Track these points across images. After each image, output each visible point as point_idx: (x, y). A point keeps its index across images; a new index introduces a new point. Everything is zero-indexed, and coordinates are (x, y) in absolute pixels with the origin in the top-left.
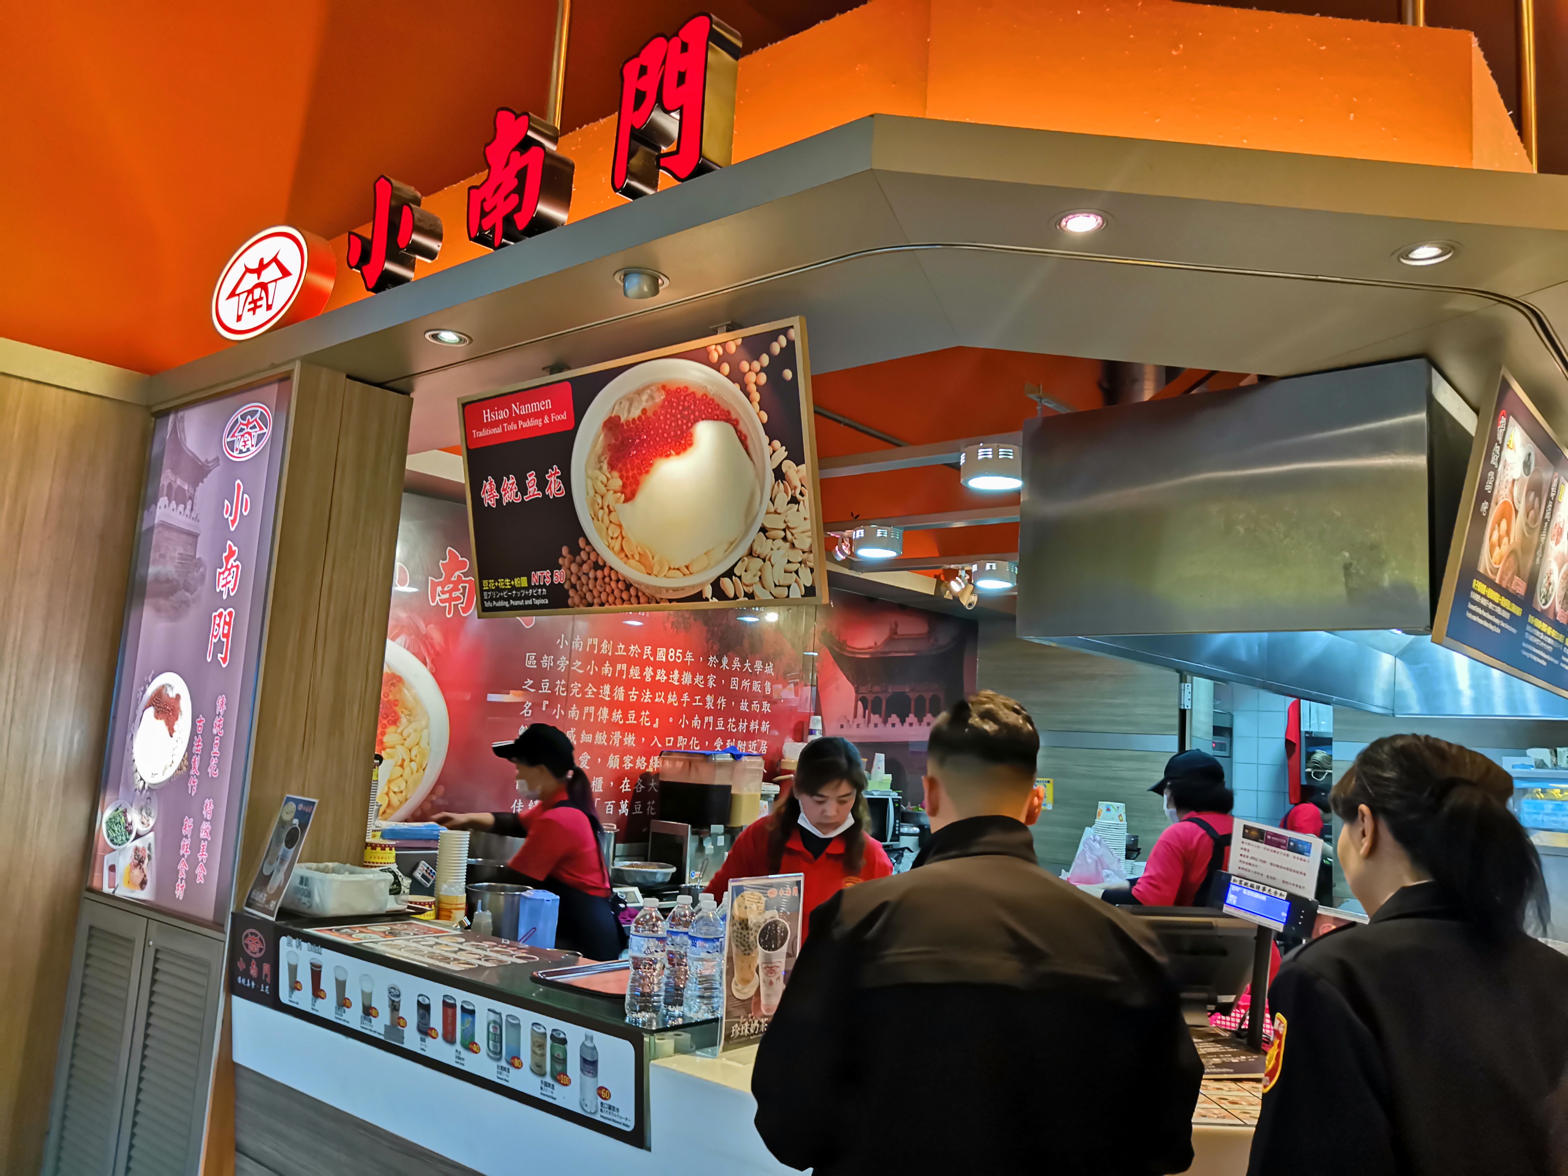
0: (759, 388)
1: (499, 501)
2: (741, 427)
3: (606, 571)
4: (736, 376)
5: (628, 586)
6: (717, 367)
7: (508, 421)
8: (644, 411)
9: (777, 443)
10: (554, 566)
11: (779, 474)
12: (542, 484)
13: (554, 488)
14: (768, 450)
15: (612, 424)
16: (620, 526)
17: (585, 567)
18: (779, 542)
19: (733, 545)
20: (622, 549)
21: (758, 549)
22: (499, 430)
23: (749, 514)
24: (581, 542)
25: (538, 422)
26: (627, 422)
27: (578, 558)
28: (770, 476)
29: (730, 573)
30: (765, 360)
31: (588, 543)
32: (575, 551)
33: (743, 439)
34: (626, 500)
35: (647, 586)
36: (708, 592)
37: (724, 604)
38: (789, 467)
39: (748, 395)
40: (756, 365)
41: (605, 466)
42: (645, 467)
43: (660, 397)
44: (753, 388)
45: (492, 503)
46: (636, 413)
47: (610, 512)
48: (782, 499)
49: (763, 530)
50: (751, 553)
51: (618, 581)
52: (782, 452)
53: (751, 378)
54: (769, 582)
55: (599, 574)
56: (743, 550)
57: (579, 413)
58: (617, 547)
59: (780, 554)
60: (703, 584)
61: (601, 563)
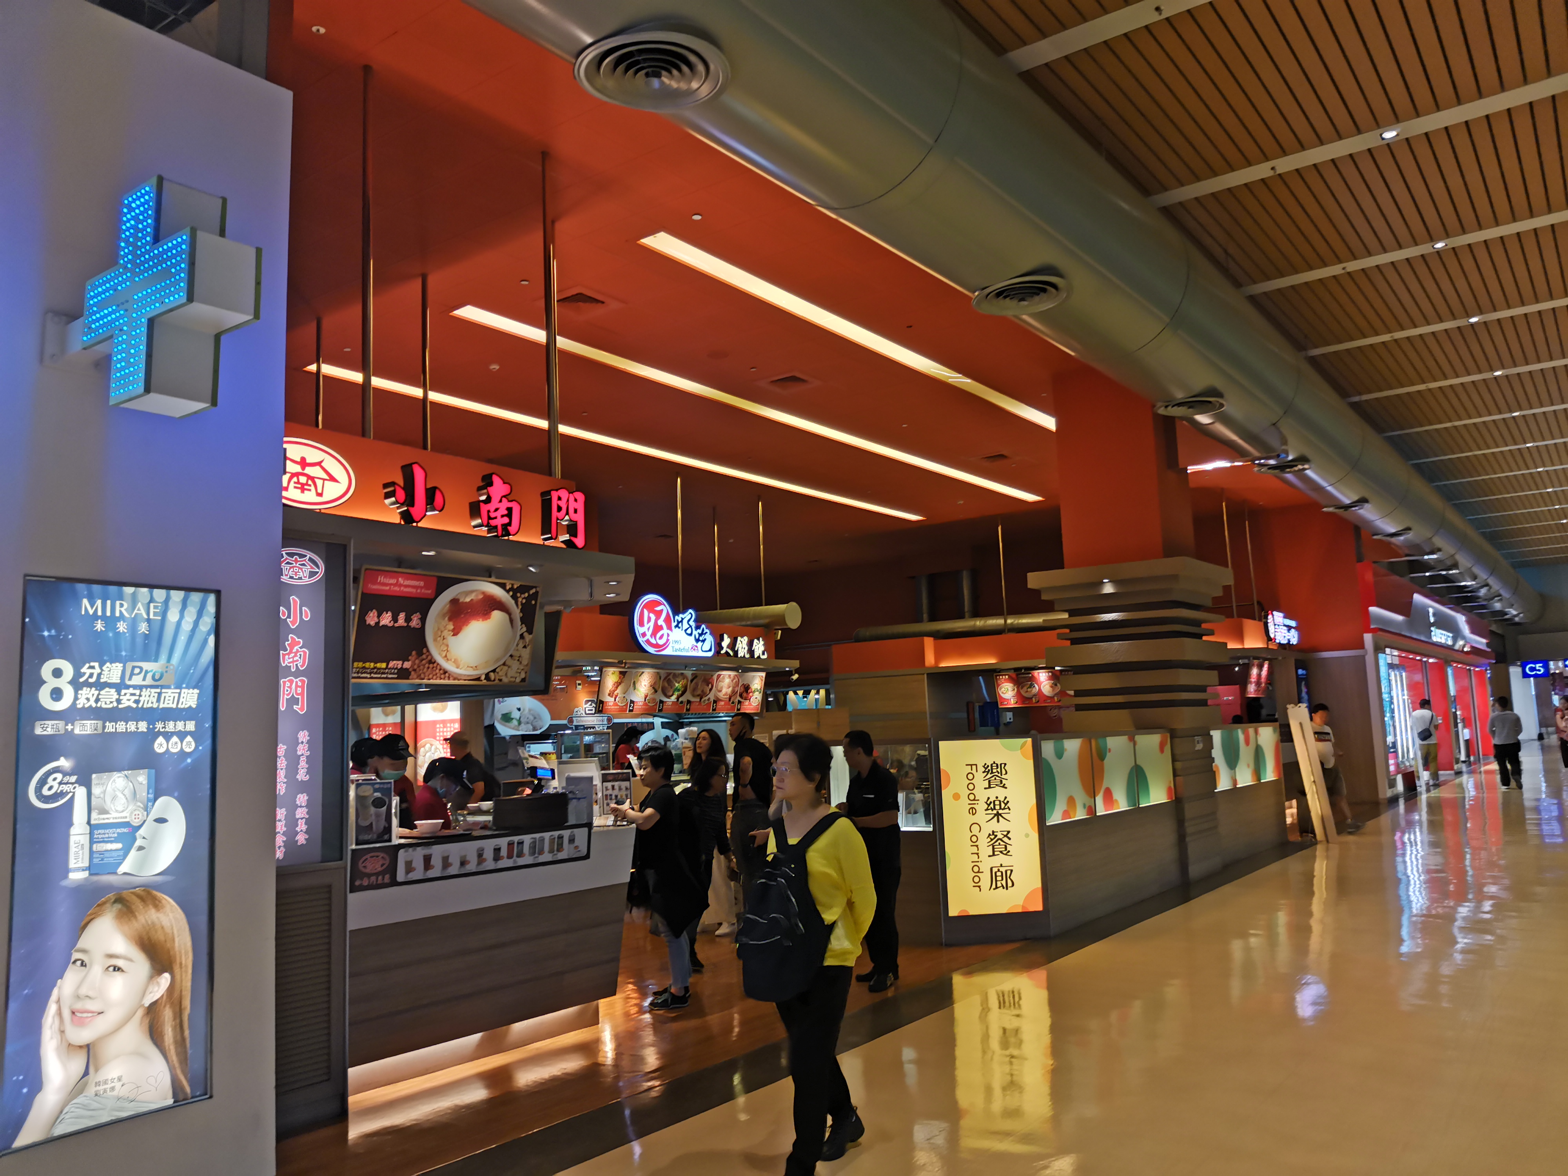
0: (522, 604)
1: (377, 623)
2: (512, 616)
3: (435, 665)
4: (514, 597)
5: (445, 672)
6: (508, 591)
7: (395, 585)
8: (472, 600)
9: (524, 625)
10: (405, 659)
11: (522, 636)
12: (408, 619)
13: (415, 622)
14: (520, 627)
15: (454, 602)
16: (447, 646)
17: (424, 662)
18: (516, 661)
19: (498, 660)
20: (446, 656)
21: (507, 663)
22: (388, 588)
23: (507, 649)
24: (425, 650)
25: (414, 590)
26: (463, 603)
27: (421, 658)
28: (518, 637)
29: (494, 671)
30: (526, 595)
31: (428, 651)
32: (420, 654)
33: (511, 621)
34: (453, 635)
35: (455, 673)
36: (483, 677)
37: (489, 683)
38: (526, 634)
39: (517, 605)
40: (523, 596)
41: (447, 619)
42: (466, 622)
43: (481, 597)
44: (519, 604)
45: (372, 623)
46: (468, 600)
47: (444, 639)
48: (521, 645)
49: (511, 656)
50: (504, 664)
51: (440, 670)
52: (524, 629)
53: (520, 600)
54: (509, 675)
55: (431, 666)
56: (502, 662)
57: (438, 593)
58: (444, 655)
59: (515, 665)
60: (482, 674)
61: (433, 661)
